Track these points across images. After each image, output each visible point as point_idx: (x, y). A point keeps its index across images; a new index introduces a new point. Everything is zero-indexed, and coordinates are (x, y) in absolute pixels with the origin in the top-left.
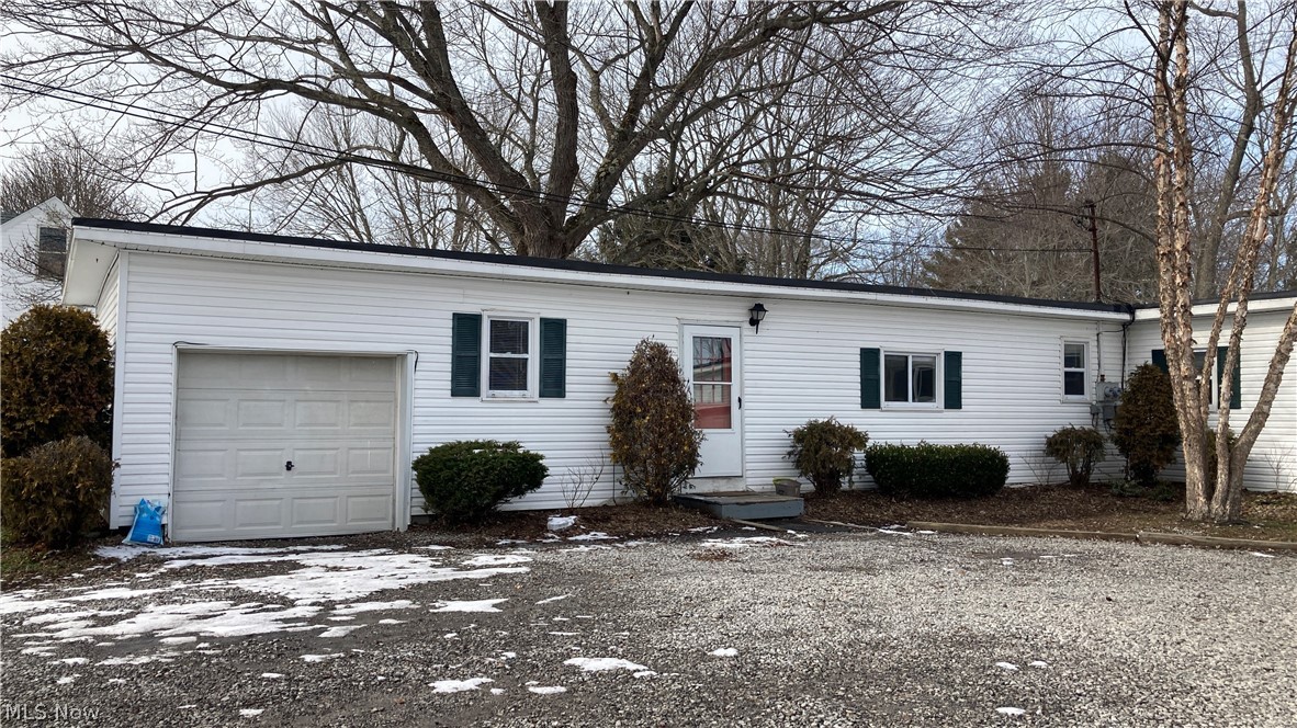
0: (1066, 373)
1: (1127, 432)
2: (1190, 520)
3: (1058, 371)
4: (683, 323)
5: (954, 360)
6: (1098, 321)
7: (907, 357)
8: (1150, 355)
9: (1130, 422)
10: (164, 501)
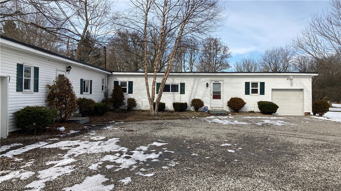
0: (102, 85)
2: (151, 115)
4: (57, 70)
5: (91, 82)
6: (105, 74)
7: (85, 81)
8: (114, 82)
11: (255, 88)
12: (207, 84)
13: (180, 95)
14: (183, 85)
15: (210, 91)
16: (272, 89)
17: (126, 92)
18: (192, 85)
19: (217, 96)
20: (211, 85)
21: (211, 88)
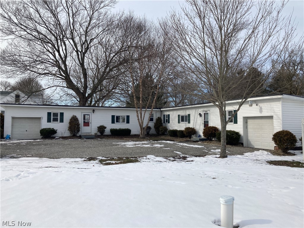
3: (148, 118)
4: (82, 112)
5: (128, 116)
7: (120, 116)
8: (163, 115)
10: (10, 135)
12: (200, 114)
13: (188, 124)
14: (189, 116)
15: (203, 120)
17: (167, 122)
18: (194, 116)
20: (203, 115)
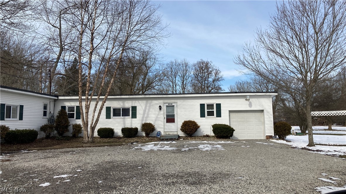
0: (44, 111)
1: (58, 125)
2: (85, 142)
3: (42, 110)
5: (22, 107)
6: (50, 99)
7: (11, 106)
8: (61, 107)
9: (59, 123)
11: (210, 110)
12: (160, 106)
13: (131, 119)
14: (134, 108)
15: (164, 114)
16: (229, 111)
17: (74, 118)
18: (144, 108)
19: (170, 119)
20: (164, 108)
21: (164, 112)
